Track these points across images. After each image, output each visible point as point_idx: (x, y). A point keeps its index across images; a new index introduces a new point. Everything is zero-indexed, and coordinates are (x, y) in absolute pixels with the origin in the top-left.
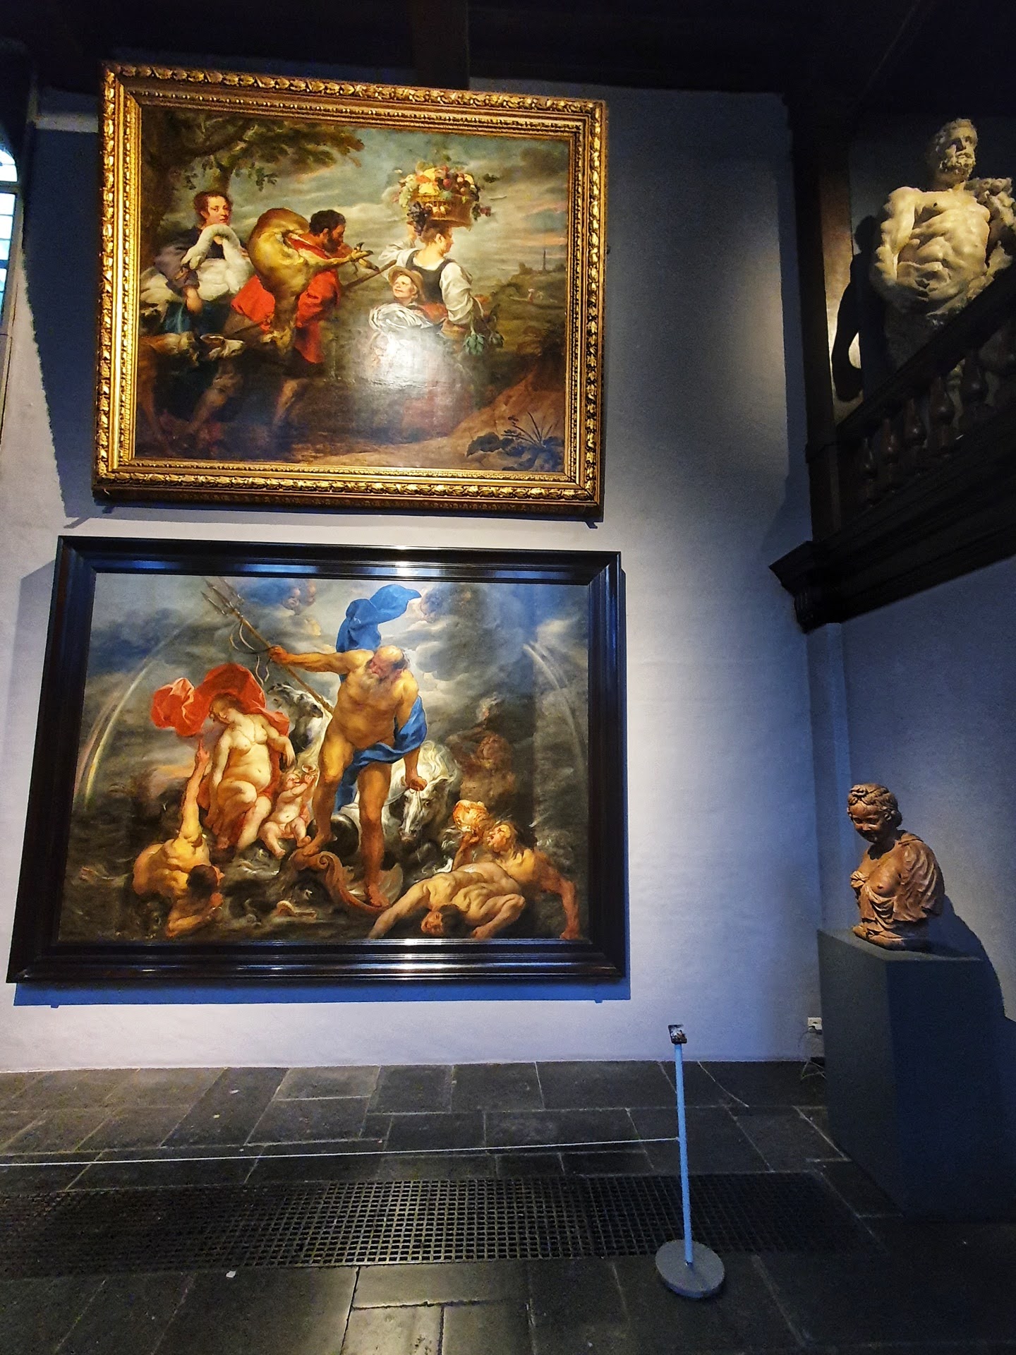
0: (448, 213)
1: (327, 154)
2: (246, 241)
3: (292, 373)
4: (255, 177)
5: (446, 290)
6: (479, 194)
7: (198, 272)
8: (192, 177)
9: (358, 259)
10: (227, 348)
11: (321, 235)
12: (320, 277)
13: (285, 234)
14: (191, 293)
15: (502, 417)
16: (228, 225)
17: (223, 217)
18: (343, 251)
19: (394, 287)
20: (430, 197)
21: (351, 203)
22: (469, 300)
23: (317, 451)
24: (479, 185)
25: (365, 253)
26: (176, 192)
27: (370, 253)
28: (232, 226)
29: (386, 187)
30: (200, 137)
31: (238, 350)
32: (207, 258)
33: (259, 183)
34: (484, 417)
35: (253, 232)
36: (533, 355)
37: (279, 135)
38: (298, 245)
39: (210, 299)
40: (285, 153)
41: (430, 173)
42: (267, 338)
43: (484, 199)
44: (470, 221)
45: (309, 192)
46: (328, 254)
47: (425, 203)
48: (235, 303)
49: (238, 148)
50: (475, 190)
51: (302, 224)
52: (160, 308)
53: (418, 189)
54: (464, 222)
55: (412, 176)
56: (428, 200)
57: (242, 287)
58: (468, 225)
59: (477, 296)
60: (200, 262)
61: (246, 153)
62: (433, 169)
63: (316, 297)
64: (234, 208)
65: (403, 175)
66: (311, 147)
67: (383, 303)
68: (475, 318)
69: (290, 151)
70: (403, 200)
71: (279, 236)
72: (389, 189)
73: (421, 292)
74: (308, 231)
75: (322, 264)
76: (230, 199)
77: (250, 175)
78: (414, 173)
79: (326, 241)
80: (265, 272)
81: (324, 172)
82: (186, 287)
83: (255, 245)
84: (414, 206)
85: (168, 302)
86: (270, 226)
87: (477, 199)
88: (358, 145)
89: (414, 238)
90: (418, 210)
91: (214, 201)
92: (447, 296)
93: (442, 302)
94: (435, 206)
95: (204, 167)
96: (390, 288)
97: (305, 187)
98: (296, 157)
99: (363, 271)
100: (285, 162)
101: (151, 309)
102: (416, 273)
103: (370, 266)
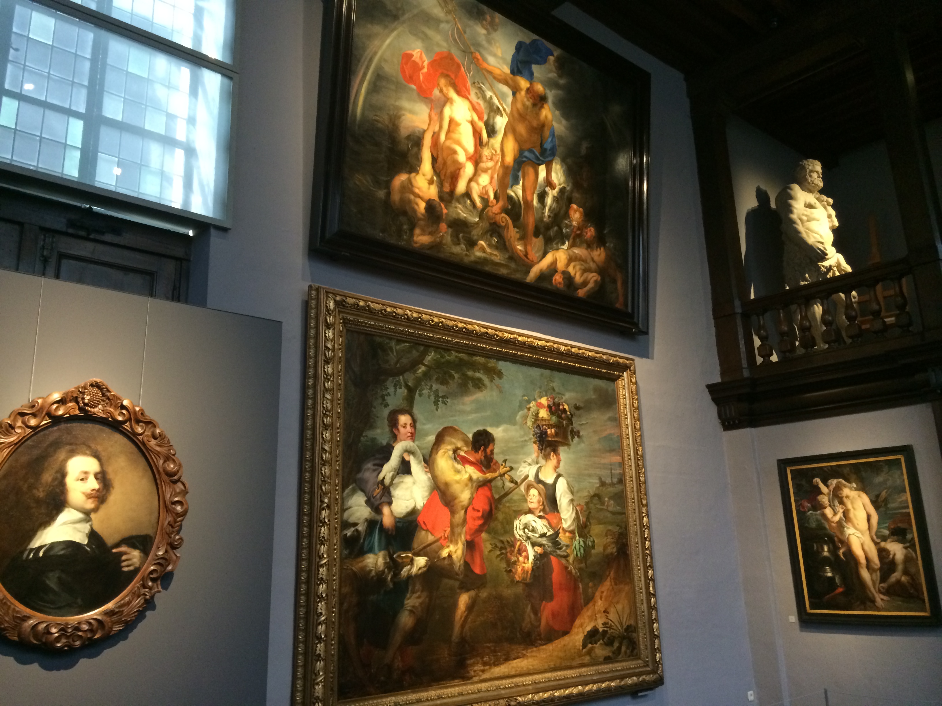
0: (557, 434)
1: (480, 380)
2: (427, 458)
3: (465, 587)
4: (432, 398)
5: (560, 500)
6: (573, 419)
7: (392, 489)
8: (387, 396)
9: (504, 474)
10: (415, 566)
11: (480, 452)
12: (481, 491)
13: (455, 451)
14: (386, 510)
15: (599, 611)
16: (414, 442)
17: (409, 434)
18: (494, 467)
19: (529, 500)
20: (545, 420)
21: (497, 425)
22: (573, 509)
23: (485, 664)
24: (572, 413)
25: (508, 469)
26: (373, 409)
27: (512, 468)
28: (417, 443)
29: (519, 411)
30: (392, 358)
31: (424, 567)
32: (398, 474)
33: (436, 403)
34: (589, 613)
35: (432, 449)
36: (612, 554)
37: (448, 362)
38: (464, 461)
39: (402, 516)
40: (454, 378)
41: (544, 401)
42: (445, 553)
43: (576, 425)
44: (569, 441)
45: (470, 413)
46: (484, 470)
47: (543, 426)
48: (421, 519)
49: (420, 371)
50: (570, 416)
51: (466, 442)
52: (360, 528)
53: (538, 413)
54: (566, 444)
55: (534, 402)
56: (544, 423)
57: (425, 502)
58: (568, 445)
59: (577, 505)
60: (393, 478)
61: (426, 375)
62: (546, 398)
63: (478, 511)
64: (418, 425)
65: (529, 402)
66: (470, 373)
67: (522, 515)
68: (578, 524)
69: (456, 376)
70: (529, 423)
71: (451, 453)
72: (521, 413)
73: (545, 503)
74: (470, 449)
75: (481, 479)
76: (415, 417)
77: (429, 396)
78: (535, 400)
79: (483, 458)
80: (442, 487)
81: (479, 396)
82: (381, 504)
83: (434, 462)
84: (537, 428)
85: (366, 520)
86: (444, 443)
87: (572, 424)
88: (500, 374)
89: (538, 457)
90: (539, 432)
91: (404, 419)
92: (560, 505)
93: (558, 512)
94: (549, 428)
95: (395, 386)
96: (526, 501)
97: (468, 408)
98: (460, 381)
99: (509, 485)
100: (453, 385)
101: (353, 529)
102: (541, 486)
103: (512, 481)
